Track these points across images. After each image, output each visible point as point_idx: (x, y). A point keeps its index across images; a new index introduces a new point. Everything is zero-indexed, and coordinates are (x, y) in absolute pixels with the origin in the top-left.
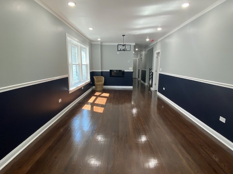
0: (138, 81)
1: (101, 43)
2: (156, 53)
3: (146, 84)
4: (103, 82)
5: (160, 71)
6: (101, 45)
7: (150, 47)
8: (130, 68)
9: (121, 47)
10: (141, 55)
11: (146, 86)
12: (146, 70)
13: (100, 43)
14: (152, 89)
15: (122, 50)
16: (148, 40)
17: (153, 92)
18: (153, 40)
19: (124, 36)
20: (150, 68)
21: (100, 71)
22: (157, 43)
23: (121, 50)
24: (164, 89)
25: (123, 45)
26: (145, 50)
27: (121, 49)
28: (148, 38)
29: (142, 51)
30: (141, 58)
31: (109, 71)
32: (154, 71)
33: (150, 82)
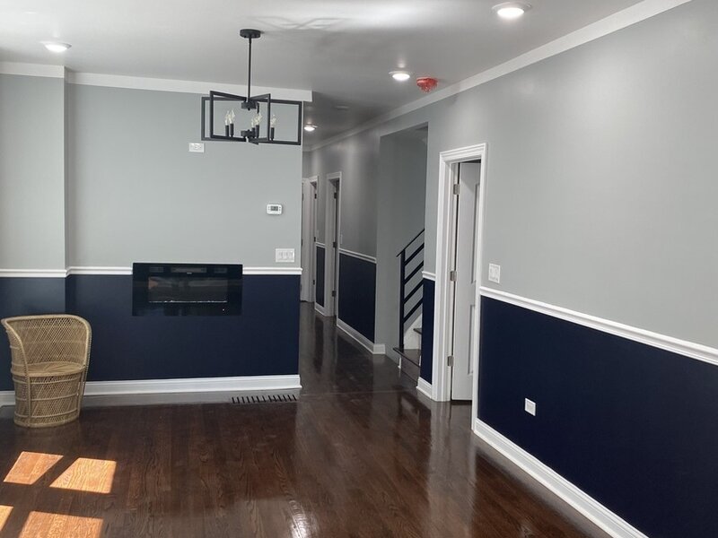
0: (318, 323)
1: (67, 70)
2: (447, 162)
3: (378, 349)
4: (85, 359)
5: (487, 283)
6: (72, 90)
7: (397, 120)
8: (278, 251)
9: (228, 115)
10: (332, 163)
11: (376, 361)
12: (375, 260)
13: (61, 74)
14: (432, 391)
15: (237, 134)
16: (401, 77)
17: (434, 414)
18: (431, 83)
19: (251, 34)
20: (403, 253)
21: (62, 273)
22: (453, 99)
23: (229, 137)
24: (530, 407)
25: (251, 103)
26: (362, 136)
27: (230, 128)
28: (402, 65)
29: (343, 140)
30: (336, 183)
31: (128, 271)
32: (437, 273)
33: (412, 341)
